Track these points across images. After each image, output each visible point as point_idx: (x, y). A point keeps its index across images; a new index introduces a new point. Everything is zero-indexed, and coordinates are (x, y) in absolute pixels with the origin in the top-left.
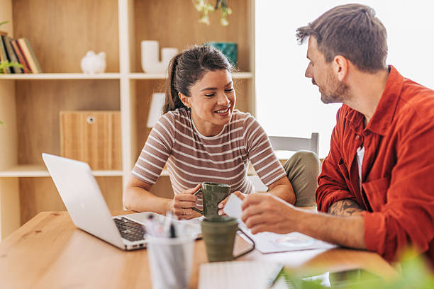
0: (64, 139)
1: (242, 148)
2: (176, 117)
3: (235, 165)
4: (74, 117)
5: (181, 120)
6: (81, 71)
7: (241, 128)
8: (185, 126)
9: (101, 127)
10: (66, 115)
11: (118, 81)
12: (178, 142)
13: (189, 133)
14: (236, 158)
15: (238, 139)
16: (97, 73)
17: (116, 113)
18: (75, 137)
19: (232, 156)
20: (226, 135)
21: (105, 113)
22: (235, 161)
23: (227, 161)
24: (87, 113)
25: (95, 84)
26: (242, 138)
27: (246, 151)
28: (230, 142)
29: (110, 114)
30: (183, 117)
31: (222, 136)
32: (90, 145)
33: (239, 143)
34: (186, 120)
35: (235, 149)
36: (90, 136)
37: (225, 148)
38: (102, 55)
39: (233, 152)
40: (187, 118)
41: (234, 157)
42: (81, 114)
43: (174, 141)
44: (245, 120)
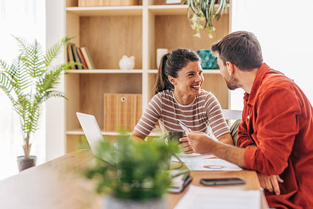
0: (106, 111)
1: (204, 113)
2: (162, 95)
3: (200, 124)
4: (113, 97)
5: (166, 97)
6: (119, 68)
7: (204, 100)
8: (169, 100)
9: (129, 104)
10: (108, 96)
11: (141, 74)
12: (164, 110)
13: (171, 104)
14: (201, 119)
15: (202, 107)
16: (129, 69)
17: (139, 95)
18: (113, 110)
19: (197, 117)
20: (195, 104)
21: (132, 95)
22: (200, 121)
23: (195, 121)
24: (121, 95)
25: (129, 76)
26: (204, 106)
27: (206, 115)
28: (197, 109)
29: (135, 96)
30: (167, 95)
31: (193, 105)
32: (122, 116)
33: (202, 110)
34: (169, 97)
35: (200, 113)
36: (122, 110)
37: (194, 113)
38: (132, 58)
39: (199, 115)
40: (170, 95)
41: (199, 118)
42: (118, 95)
43: (161, 110)
44: (207, 96)
